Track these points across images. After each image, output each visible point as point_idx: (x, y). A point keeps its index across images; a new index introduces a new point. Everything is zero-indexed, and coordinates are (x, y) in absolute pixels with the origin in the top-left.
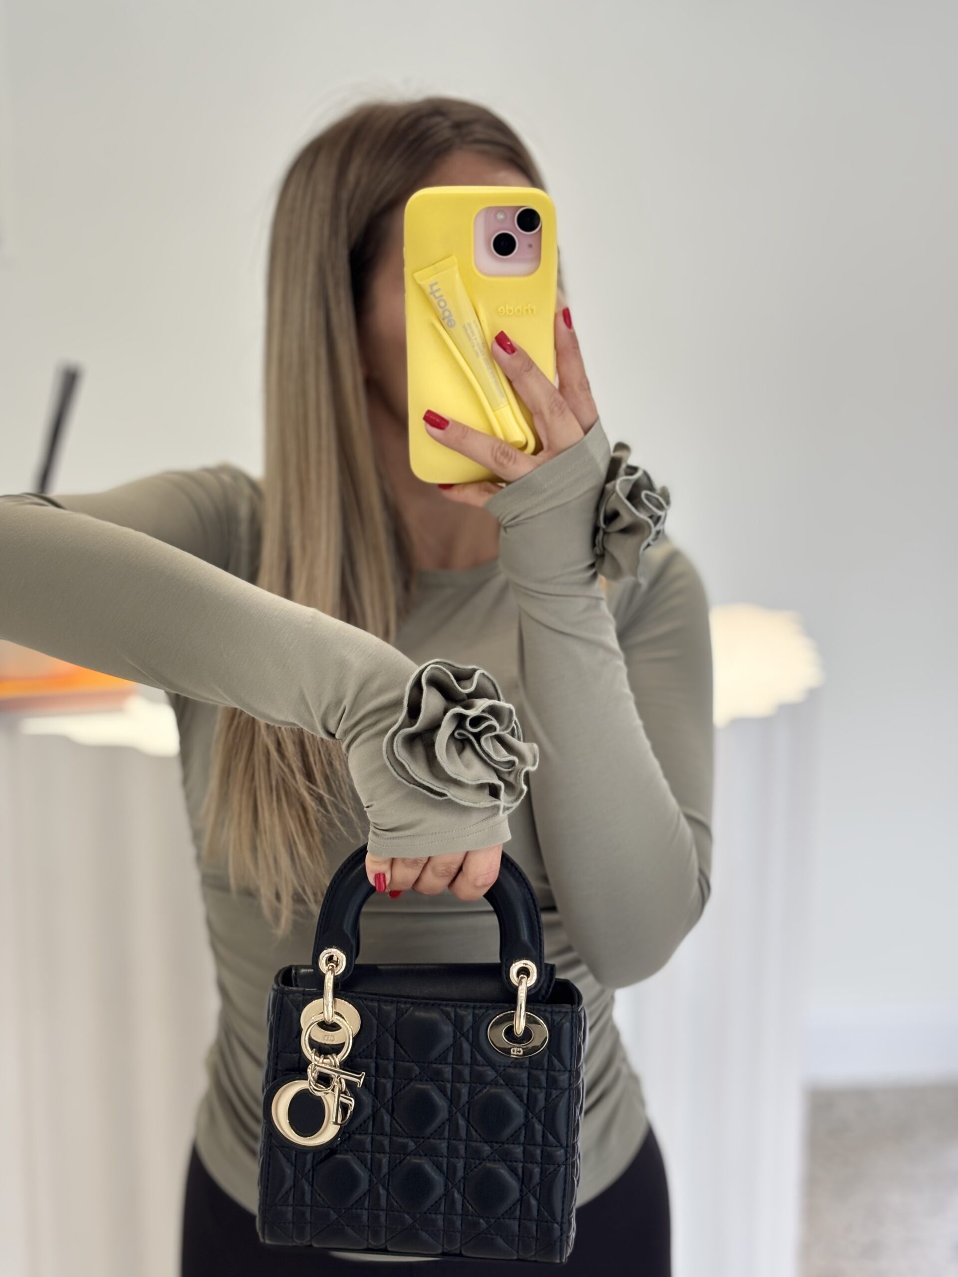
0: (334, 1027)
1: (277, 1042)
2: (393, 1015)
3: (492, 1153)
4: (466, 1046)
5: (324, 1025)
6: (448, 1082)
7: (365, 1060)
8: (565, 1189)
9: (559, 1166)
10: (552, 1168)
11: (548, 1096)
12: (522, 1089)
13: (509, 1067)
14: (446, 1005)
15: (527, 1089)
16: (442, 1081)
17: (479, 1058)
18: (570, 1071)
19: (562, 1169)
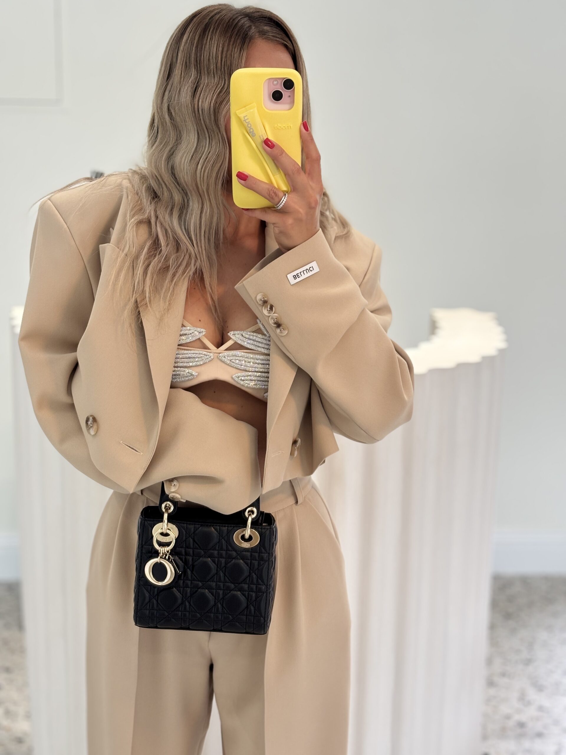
0: (167, 535)
1: (142, 541)
2: (193, 529)
3: (235, 588)
4: (224, 542)
5: (162, 534)
6: (216, 558)
7: (181, 549)
8: (266, 603)
9: (264, 593)
10: (260, 594)
11: (259, 564)
12: (248, 561)
13: (243, 551)
14: (216, 526)
15: (250, 561)
16: (214, 558)
17: (230, 548)
18: (269, 553)
19: (265, 594)
